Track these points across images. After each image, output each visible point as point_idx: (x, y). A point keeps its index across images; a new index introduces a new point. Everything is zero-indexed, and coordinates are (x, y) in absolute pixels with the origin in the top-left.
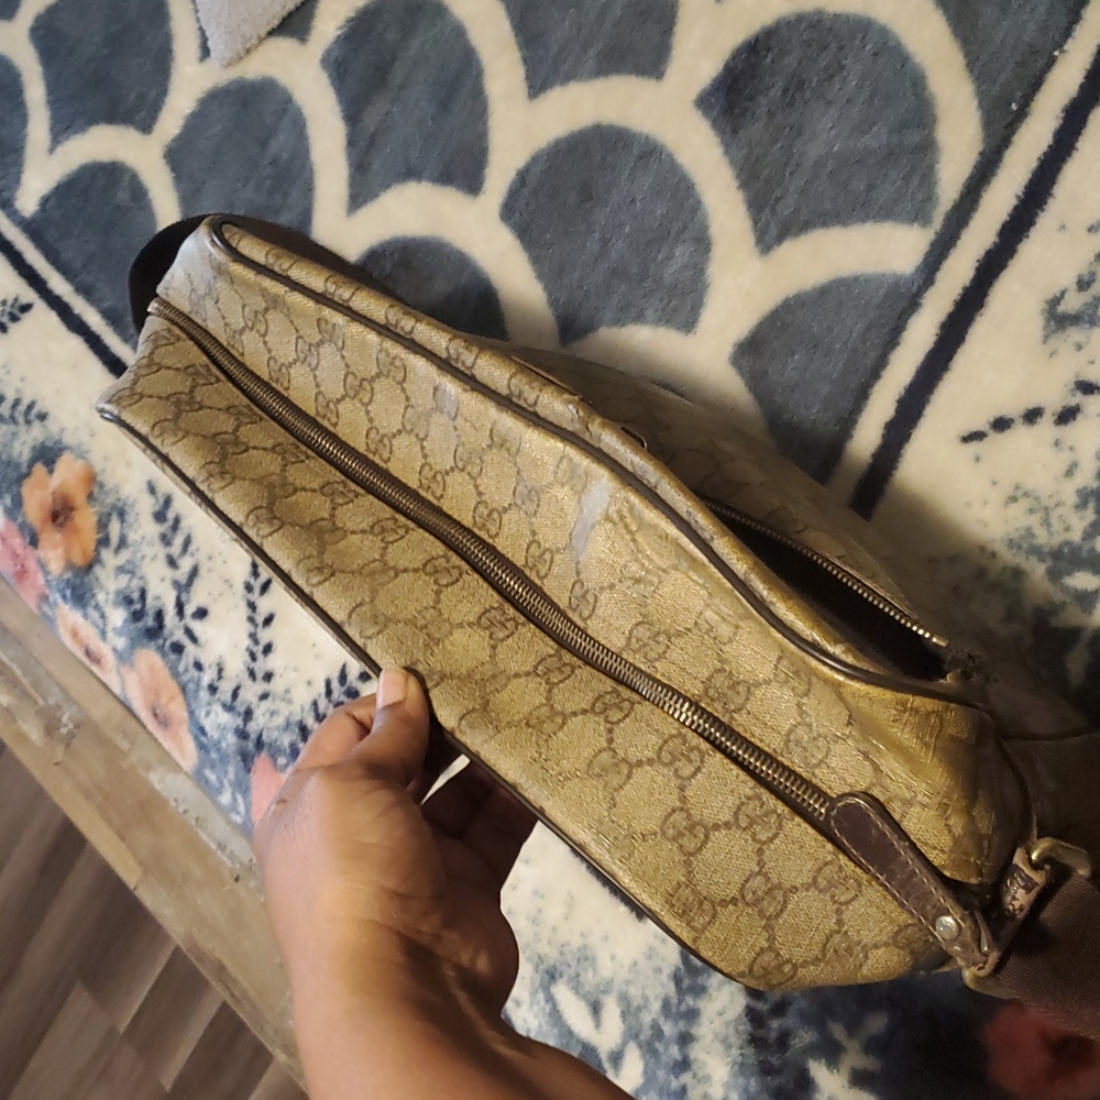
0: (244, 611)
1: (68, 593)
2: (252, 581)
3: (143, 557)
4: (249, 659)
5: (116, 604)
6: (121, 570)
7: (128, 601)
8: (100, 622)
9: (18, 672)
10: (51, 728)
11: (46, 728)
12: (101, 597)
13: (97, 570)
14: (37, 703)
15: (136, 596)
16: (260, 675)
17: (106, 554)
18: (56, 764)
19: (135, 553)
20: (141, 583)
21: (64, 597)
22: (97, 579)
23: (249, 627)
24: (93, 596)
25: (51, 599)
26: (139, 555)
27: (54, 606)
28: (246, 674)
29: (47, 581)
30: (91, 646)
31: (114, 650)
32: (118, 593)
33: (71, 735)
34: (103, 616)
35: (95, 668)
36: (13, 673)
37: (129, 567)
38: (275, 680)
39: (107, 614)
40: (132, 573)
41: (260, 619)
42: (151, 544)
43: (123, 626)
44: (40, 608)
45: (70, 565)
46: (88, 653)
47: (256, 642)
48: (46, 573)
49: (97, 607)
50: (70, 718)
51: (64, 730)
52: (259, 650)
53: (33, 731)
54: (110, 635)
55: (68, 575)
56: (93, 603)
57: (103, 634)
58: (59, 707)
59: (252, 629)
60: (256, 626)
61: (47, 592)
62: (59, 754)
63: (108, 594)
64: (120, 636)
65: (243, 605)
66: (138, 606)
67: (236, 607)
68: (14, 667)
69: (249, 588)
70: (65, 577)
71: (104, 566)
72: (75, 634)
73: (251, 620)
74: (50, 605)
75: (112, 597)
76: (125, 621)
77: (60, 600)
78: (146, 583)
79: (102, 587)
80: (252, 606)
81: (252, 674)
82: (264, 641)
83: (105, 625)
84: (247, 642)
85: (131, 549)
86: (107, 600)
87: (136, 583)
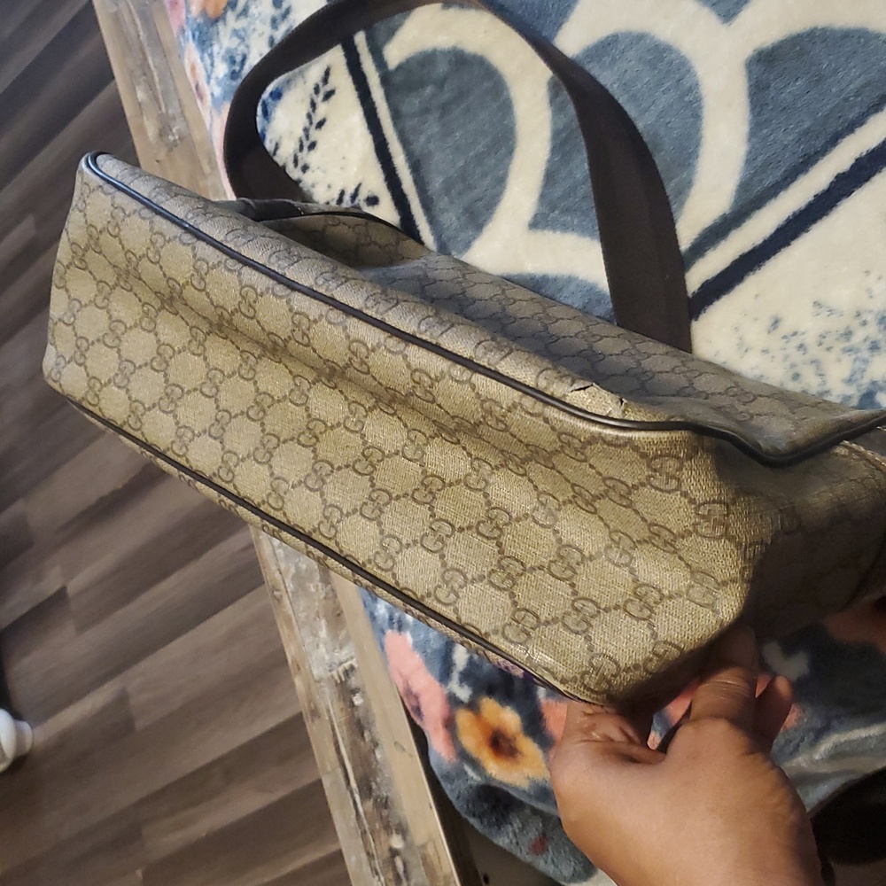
0: (306, 108)
1: (197, 34)
2: (321, 84)
3: (254, 30)
4: (298, 147)
5: (224, 59)
6: (236, 33)
7: (233, 61)
8: (209, 68)
9: (157, 79)
10: (164, 131)
11: (160, 131)
12: (216, 48)
13: (220, 25)
14: (160, 109)
15: (238, 59)
16: (300, 164)
17: (230, 16)
18: (158, 161)
19: (250, 23)
20: (246, 51)
21: (194, 36)
22: (218, 33)
23: (305, 122)
24: (211, 45)
25: (186, 33)
26: (252, 27)
27: (186, 40)
28: (292, 159)
29: (187, 18)
30: (200, 84)
31: (212, 95)
32: (228, 51)
33: (175, 144)
34: (212, 65)
35: (199, 102)
36: (153, 76)
37: (242, 34)
38: (309, 173)
39: (215, 65)
40: (243, 39)
41: (316, 120)
42: (263, 22)
43: (223, 80)
44: (178, 37)
45: (204, 12)
46: (197, 87)
47: (307, 137)
48: (188, 11)
49: (211, 56)
50: (178, 131)
51: (171, 138)
52: (306, 144)
53: (151, 130)
54: (213, 81)
55: (200, 20)
56: (209, 51)
57: (209, 77)
58: (174, 118)
59: (307, 124)
60: (311, 123)
61: (185, 27)
62: (162, 156)
63: (221, 48)
64: (219, 86)
65: (308, 102)
66: (237, 68)
67: (303, 101)
68: (155, 74)
69: (317, 90)
70: (198, 21)
71: (225, 24)
72: (193, 69)
73: (309, 117)
74: (184, 37)
75: (223, 52)
76: (226, 76)
77: (191, 37)
78: (249, 52)
79: (219, 40)
80: (313, 105)
81: (296, 162)
82: (312, 139)
83: (212, 71)
84: (300, 133)
85: (249, 19)
86: (218, 53)
87: (242, 48)
